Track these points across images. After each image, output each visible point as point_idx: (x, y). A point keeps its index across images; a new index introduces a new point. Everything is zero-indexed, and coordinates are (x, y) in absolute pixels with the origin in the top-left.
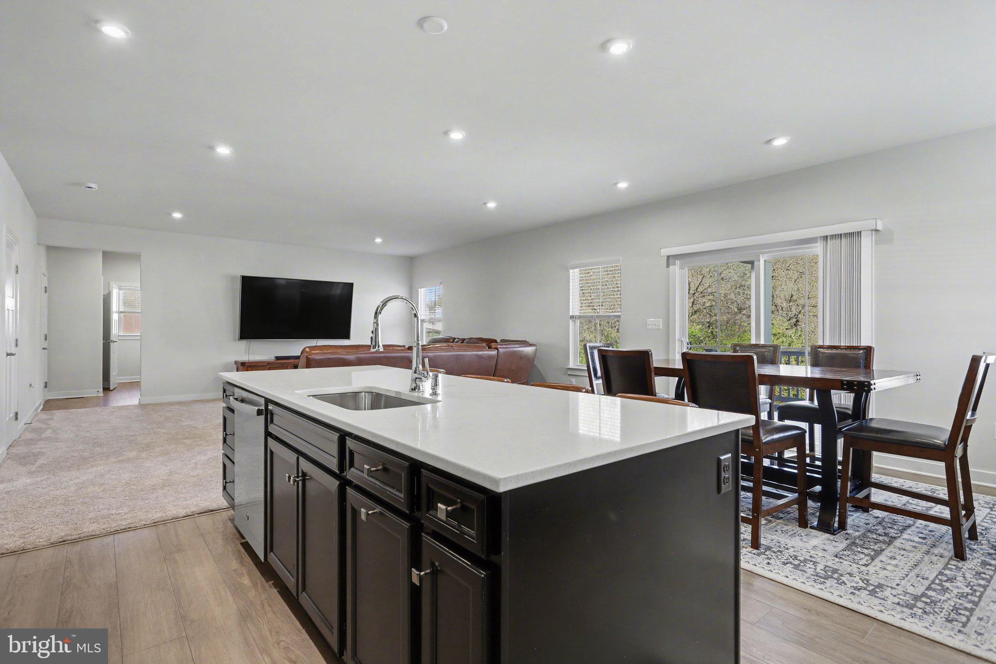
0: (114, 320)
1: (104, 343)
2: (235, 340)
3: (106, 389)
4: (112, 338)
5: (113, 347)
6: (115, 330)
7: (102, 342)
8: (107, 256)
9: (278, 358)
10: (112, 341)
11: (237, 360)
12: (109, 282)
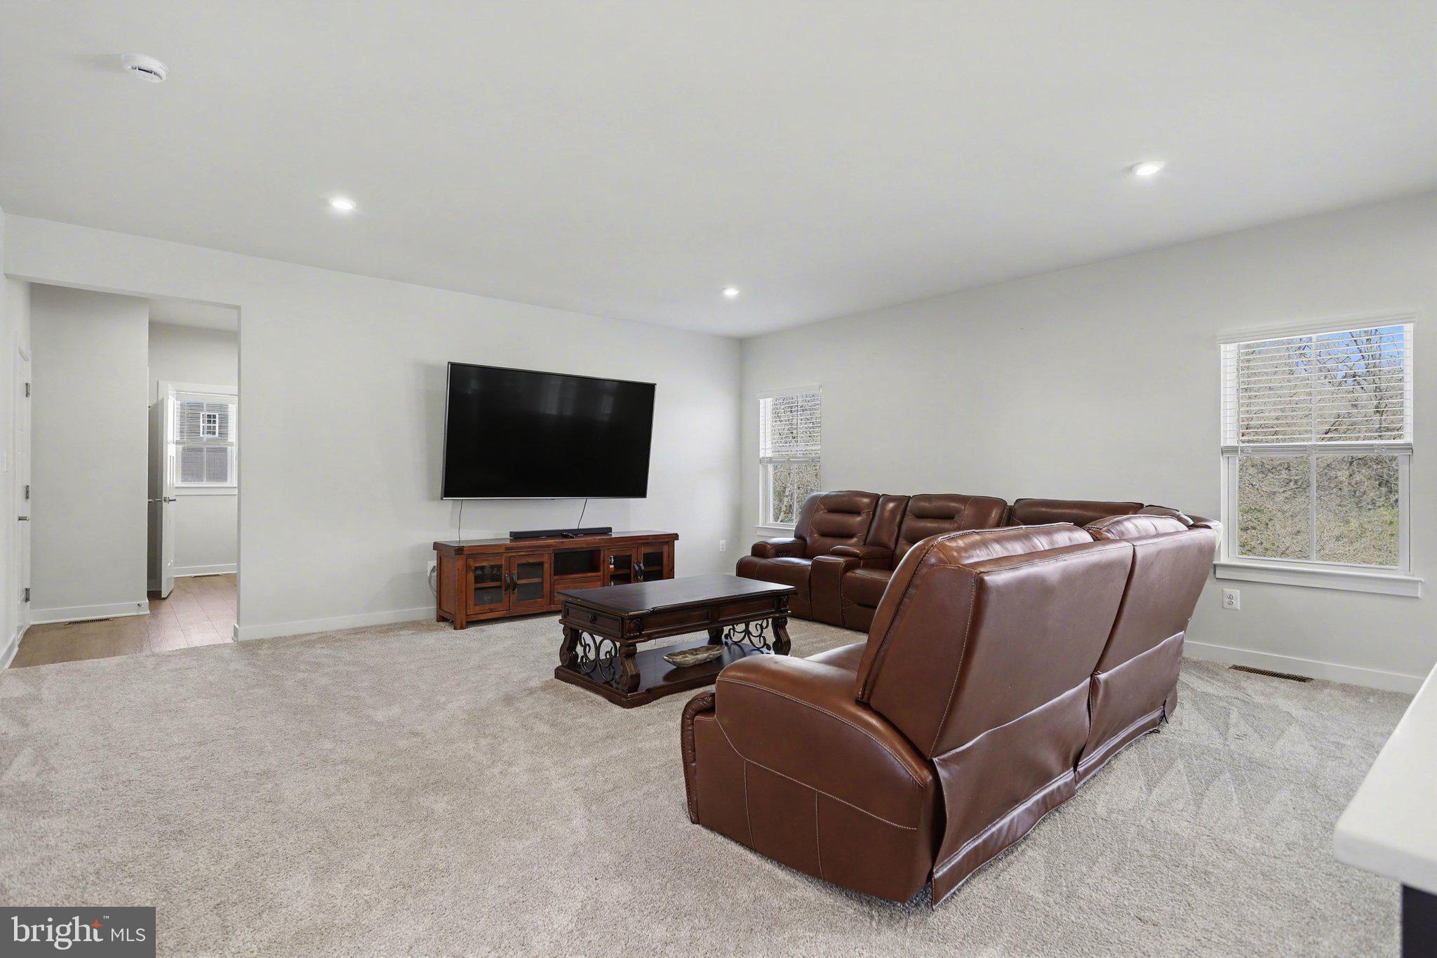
0: (169, 457)
1: (149, 502)
2: (432, 499)
3: (155, 595)
4: (167, 493)
5: (168, 511)
6: (172, 477)
7: (146, 501)
8: (159, 330)
9: (516, 536)
10: (165, 500)
11: (436, 541)
12: (158, 382)
